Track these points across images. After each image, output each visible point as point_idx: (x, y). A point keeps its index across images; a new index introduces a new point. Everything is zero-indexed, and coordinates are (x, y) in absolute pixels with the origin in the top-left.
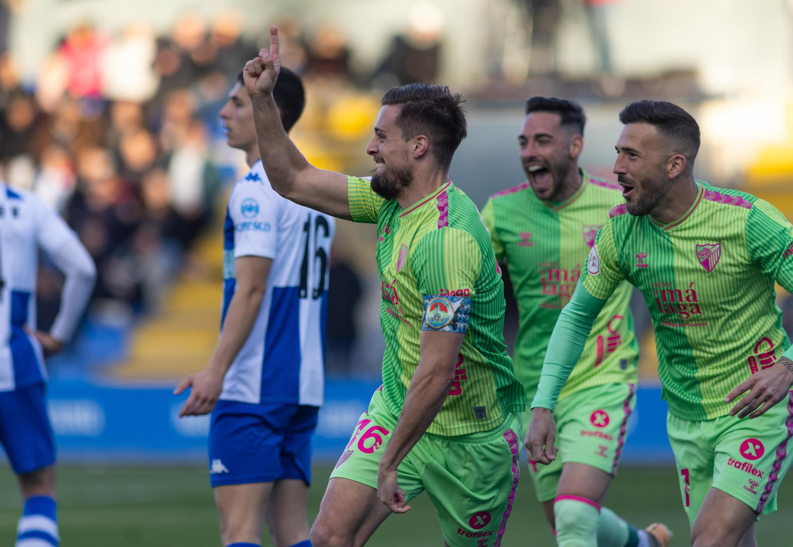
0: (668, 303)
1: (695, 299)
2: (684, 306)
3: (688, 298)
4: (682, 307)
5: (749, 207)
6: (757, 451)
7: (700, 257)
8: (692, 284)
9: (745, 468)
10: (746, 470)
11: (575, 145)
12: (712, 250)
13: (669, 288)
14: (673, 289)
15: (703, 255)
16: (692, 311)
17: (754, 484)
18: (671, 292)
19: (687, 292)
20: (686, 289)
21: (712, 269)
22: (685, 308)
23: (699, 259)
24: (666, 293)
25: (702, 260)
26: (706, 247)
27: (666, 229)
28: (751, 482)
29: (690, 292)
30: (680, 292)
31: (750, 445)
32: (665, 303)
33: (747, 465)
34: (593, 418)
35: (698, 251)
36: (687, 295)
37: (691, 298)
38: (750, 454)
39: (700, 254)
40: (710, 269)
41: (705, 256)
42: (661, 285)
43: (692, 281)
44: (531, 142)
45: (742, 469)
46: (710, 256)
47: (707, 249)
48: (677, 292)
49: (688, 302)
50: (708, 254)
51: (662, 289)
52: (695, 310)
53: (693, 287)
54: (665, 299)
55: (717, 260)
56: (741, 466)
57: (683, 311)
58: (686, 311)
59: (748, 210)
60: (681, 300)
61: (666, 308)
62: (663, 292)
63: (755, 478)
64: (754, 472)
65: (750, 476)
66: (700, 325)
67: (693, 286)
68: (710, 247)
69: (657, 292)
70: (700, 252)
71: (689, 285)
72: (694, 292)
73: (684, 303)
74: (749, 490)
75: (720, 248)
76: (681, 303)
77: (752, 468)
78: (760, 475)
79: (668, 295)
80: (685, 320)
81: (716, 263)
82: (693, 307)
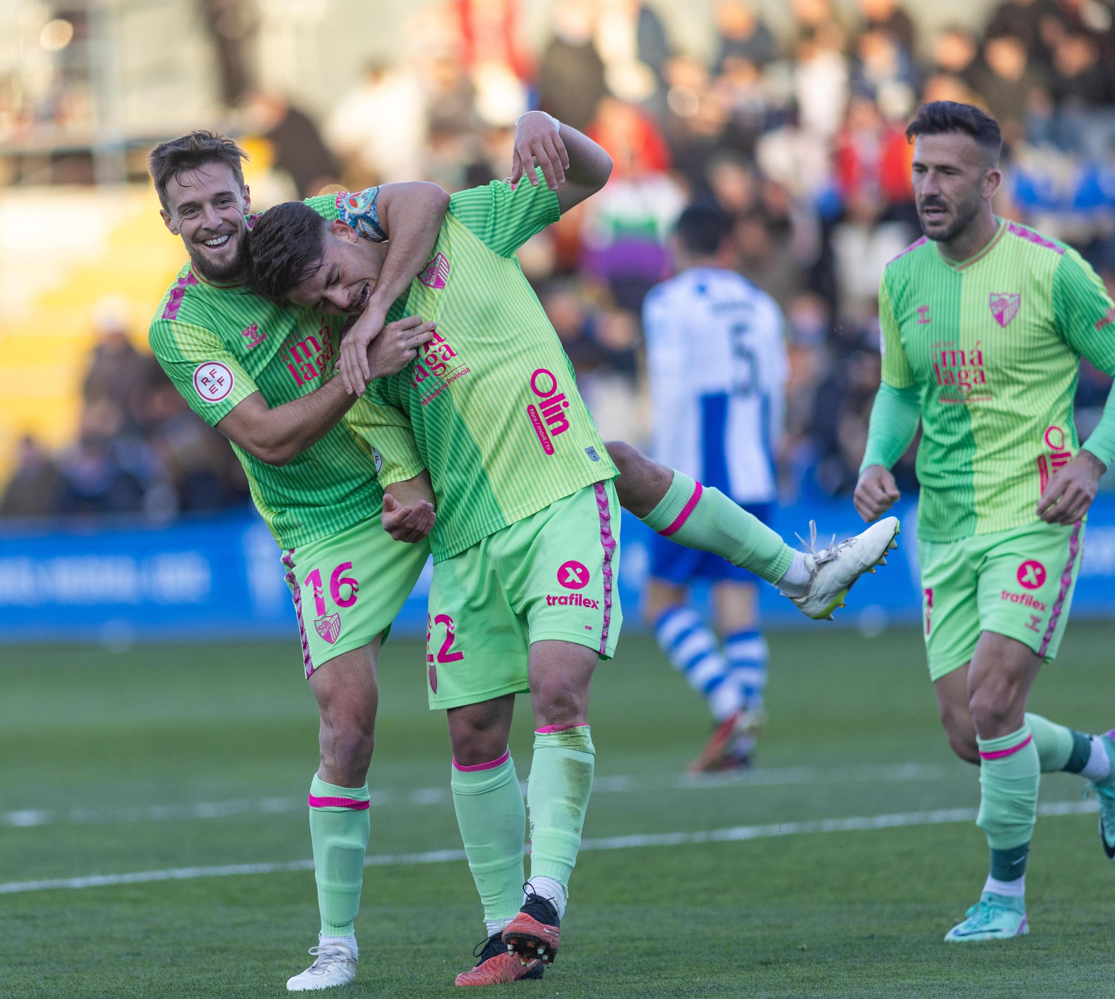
0: (948, 369)
1: (980, 362)
2: (966, 372)
3: (972, 362)
4: (963, 375)
7: (993, 308)
8: (978, 343)
9: (1024, 600)
10: (1025, 603)
12: (1007, 302)
13: (951, 348)
14: (955, 350)
15: (998, 307)
16: (975, 380)
17: (1036, 620)
18: (953, 354)
19: (972, 352)
20: (971, 350)
21: (1005, 325)
22: (967, 377)
23: (992, 310)
24: (947, 355)
25: (995, 313)
26: (1001, 297)
27: (959, 269)
28: (1032, 619)
29: (976, 354)
30: (963, 354)
32: (944, 369)
33: (1025, 597)
36: (971, 357)
37: (976, 361)
38: (1028, 581)
39: (993, 305)
41: (1000, 307)
42: (942, 345)
43: (980, 339)
45: (1022, 602)
46: (1005, 309)
47: (1003, 299)
48: (960, 354)
49: (972, 367)
50: (1003, 307)
51: (942, 350)
52: (979, 379)
53: (979, 348)
54: (945, 364)
56: (1019, 600)
57: (965, 381)
58: (969, 379)
60: (964, 363)
61: (945, 377)
62: (944, 354)
63: (1037, 612)
64: (1035, 604)
65: (1031, 610)
66: (983, 400)
67: (980, 345)
68: (1005, 297)
70: (994, 302)
71: (975, 344)
72: (980, 355)
73: (967, 368)
74: (1032, 628)
76: (963, 368)
77: (1033, 600)
78: (1042, 609)
79: (949, 358)
80: (966, 392)
82: (978, 374)
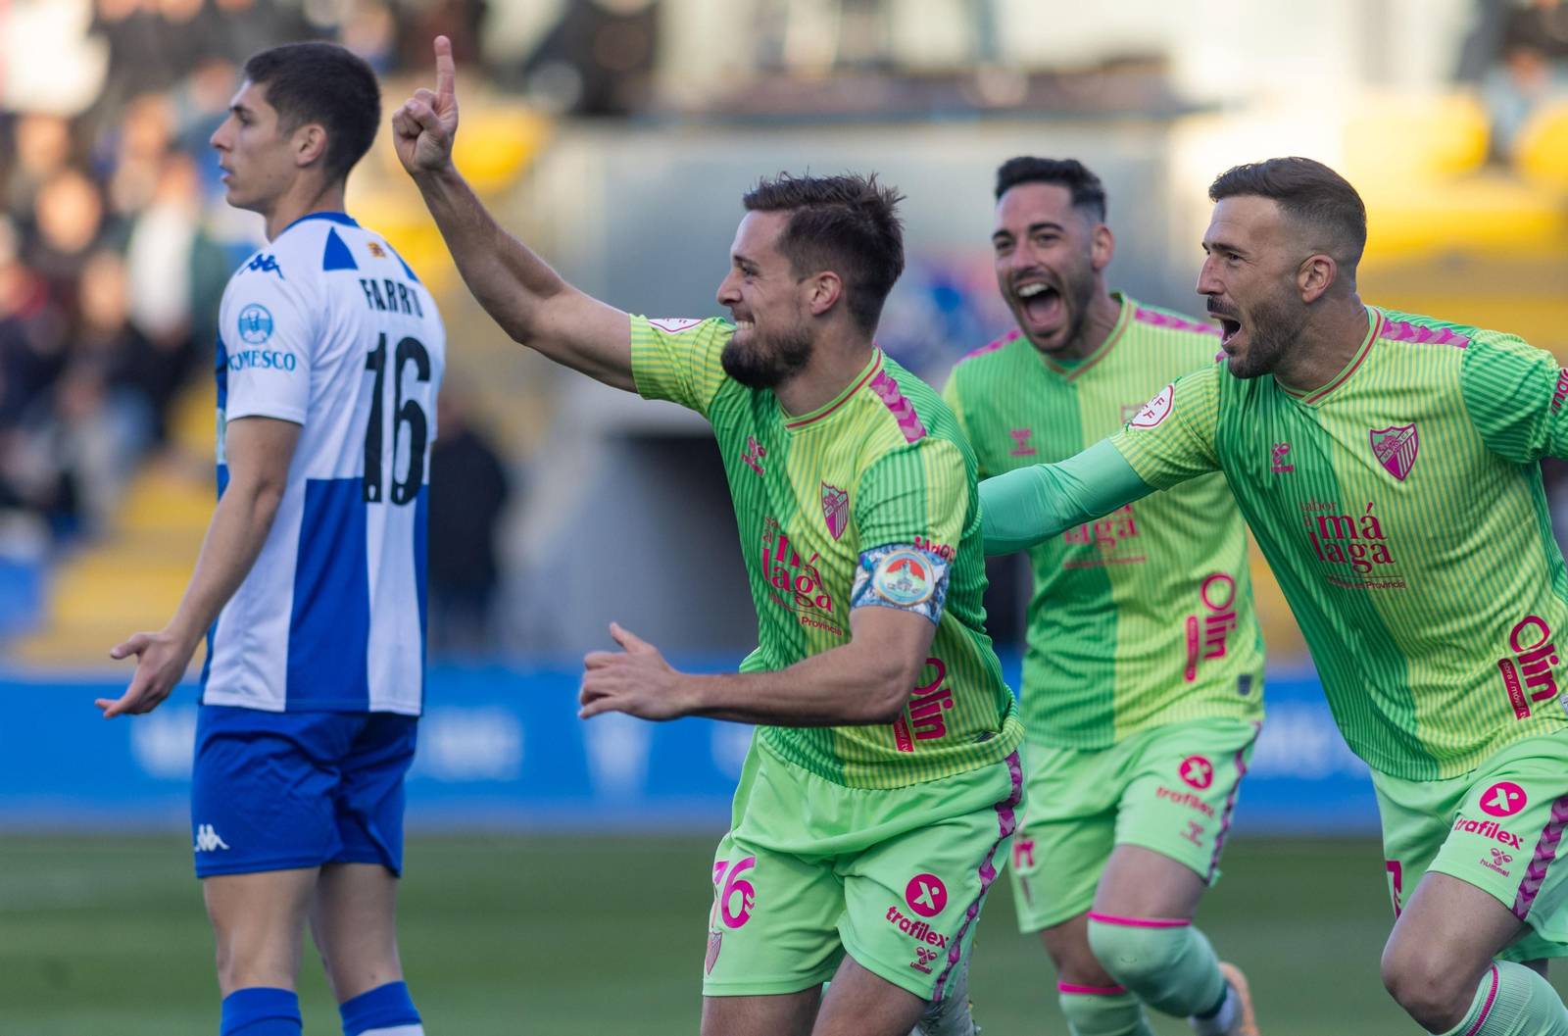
0: (1332, 541)
1: (1378, 534)
2: (1360, 547)
3: (1365, 532)
4: (1357, 550)
5: (1464, 345)
6: (1511, 802)
7: (1379, 453)
8: (1370, 505)
9: (1485, 831)
10: (1487, 834)
11: (1100, 244)
12: (1400, 438)
13: (1331, 513)
14: (1338, 516)
15: (1385, 451)
16: (1376, 558)
17: (1501, 858)
18: (1336, 520)
19: (1363, 520)
20: (1361, 517)
21: (1405, 475)
22: (1363, 553)
23: (1379, 458)
24: (1327, 521)
25: (1384, 460)
26: (1389, 434)
27: (1309, 402)
28: (1494, 854)
29: (1369, 521)
30: (1350, 520)
31: (1501, 792)
32: (1326, 541)
33: (1489, 825)
34: (1185, 769)
35: (1375, 444)
36: (1363, 526)
37: (1371, 532)
38: (1499, 806)
39: (1379, 449)
40: (1402, 475)
41: (1389, 450)
42: (1317, 505)
43: (1371, 500)
44: (1022, 239)
45: (1480, 832)
46: (1398, 451)
47: (1391, 437)
48: (1346, 520)
49: (1367, 540)
50: (1394, 448)
51: (1319, 515)
52: (1381, 557)
53: (1373, 512)
54: (1325, 535)
55: (1412, 457)
56: (1478, 828)
57: (1360, 559)
58: (1365, 558)
59: (1462, 349)
60: (1354, 535)
61: (1329, 551)
62: (1322, 520)
63: (1505, 848)
64: (1503, 836)
65: (1495, 843)
66: (1393, 585)
67: (1372, 508)
68: (1396, 434)
69: (1310, 519)
70: (1380, 444)
71: (1366, 508)
72: (1375, 521)
73: (1361, 542)
74: (1492, 867)
75: (1415, 433)
76: (1354, 541)
77: (1498, 831)
78: (1515, 843)
79: (1329, 525)
80: (1366, 575)
81: (1412, 462)
82: (1377, 549)
